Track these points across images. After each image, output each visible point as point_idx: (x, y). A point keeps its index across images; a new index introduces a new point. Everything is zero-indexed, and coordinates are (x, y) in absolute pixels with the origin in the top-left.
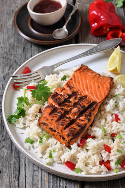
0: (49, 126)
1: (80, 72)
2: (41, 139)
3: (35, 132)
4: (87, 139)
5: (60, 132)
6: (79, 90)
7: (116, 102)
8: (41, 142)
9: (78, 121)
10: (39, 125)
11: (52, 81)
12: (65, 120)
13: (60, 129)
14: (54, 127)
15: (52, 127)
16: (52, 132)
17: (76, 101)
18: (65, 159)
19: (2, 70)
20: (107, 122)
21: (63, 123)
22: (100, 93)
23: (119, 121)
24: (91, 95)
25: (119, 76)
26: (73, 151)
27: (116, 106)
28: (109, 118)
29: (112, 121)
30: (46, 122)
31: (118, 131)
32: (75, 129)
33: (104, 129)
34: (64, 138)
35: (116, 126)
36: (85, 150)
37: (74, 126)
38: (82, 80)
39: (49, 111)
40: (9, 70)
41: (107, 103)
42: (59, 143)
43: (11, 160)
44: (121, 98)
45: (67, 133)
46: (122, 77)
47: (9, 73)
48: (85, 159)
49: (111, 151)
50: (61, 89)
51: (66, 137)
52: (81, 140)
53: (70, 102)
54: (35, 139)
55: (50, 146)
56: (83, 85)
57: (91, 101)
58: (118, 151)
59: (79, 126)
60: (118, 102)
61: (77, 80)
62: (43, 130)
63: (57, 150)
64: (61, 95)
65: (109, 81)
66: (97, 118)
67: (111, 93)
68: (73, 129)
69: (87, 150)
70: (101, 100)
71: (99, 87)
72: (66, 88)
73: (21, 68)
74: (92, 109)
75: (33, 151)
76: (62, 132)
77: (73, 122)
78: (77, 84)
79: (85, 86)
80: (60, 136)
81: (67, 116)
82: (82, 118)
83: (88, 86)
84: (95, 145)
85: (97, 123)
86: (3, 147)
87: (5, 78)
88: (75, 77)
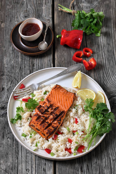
0: (36, 127)
1: (55, 90)
2: (31, 134)
3: (27, 130)
4: (58, 135)
5: (42, 131)
6: (54, 103)
8: (31, 137)
9: (53, 124)
10: (30, 126)
11: (38, 95)
12: (45, 124)
13: (42, 129)
14: (39, 128)
15: (37, 128)
17: (52, 111)
18: (45, 147)
19: (7, 84)
20: (71, 123)
21: (44, 126)
22: (67, 104)
23: (77, 123)
24: (61, 106)
25: (80, 91)
26: (49, 143)
27: (77, 112)
28: (72, 121)
29: (74, 123)
30: (34, 125)
31: (77, 129)
32: (51, 129)
33: (68, 128)
34: (44, 135)
35: (76, 126)
36: (57, 142)
37: (51, 127)
38: (56, 95)
39: (36, 118)
40: (11, 84)
41: (71, 110)
42: (41, 138)
43: (13, 146)
44: (80, 108)
45: (46, 132)
46: (81, 91)
47: (11, 86)
48: (57, 148)
49: (72, 142)
50: (43, 103)
51: (45, 134)
52: (54, 136)
53: (48, 111)
54: (27, 134)
55: (36, 139)
56: (57, 99)
57: (61, 111)
58: (76, 143)
59: (53, 128)
60: (78, 109)
61: (53, 95)
63: (40, 142)
64: (43, 107)
66: (65, 121)
67: (74, 103)
68: (50, 130)
69: (58, 142)
70: (67, 110)
71: (66, 100)
72: (46, 102)
73: (19, 85)
74: (62, 116)
75: (26, 142)
76: (43, 131)
78: (53, 98)
79: (58, 99)
80: (42, 133)
81: (47, 121)
82: (55, 122)
83: (60, 99)
84: (63, 139)
85: (64, 124)
86: (8, 138)
87: (9, 90)
88: (52, 94)
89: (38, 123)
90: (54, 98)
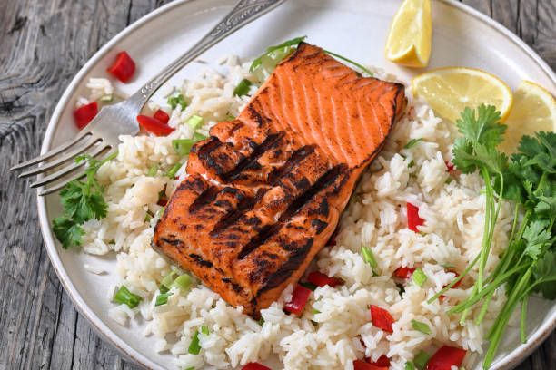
0: (191, 248)
1: (294, 68)
2: (164, 289)
3: (144, 269)
4: (314, 289)
5: (224, 267)
6: (289, 129)
7: (411, 165)
8: (162, 301)
9: (284, 231)
10: (158, 244)
11: (203, 99)
13: (224, 258)
14: (206, 251)
15: (199, 251)
16: (199, 269)
17: (280, 164)
18: (240, 356)
20: (381, 231)
21: (234, 237)
22: (360, 136)
23: (419, 227)
24: (328, 141)
25: (424, 78)
26: (267, 331)
27: (413, 178)
28: (389, 217)
29: (399, 226)
30: (179, 236)
31: (418, 258)
32: (274, 257)
33: (370, 254)
34: (238, 289)
35: (412, 243)
36: (307, 326)
37: (272, 246)
38: (300, 93)
39: (188, 198)
41: (383, 168)
42: (221, 303)
44: (428, 152)
45: (248, 270)
46: (433, 79)
48: (308, 356)
49: (394, 326)
50: (231, 127)
51: (244, 283)
52: (295, 294)
53: (258, 168)
54: (145, 289)
55: (194, 313)
56: (303, 110)
57: (327, 165)
58: (416, 326)
59: (287, 249)
60: (419, 163)
61: (283, 93)
62: (170, 260)
63: (216, 327)
64: (231, 144)
65: (390, 95)
66: (351, 219)
67: (396, 136)
68: (267, 259)
69: (316, 325)
70: (360, 160)
71: (356, 116)
72: (247, 122)
73: (103, 56)
74: (331, 188)
75: (139, 332)
76: (231, 267)
77: (266, 233)
78: (284, 106)
79: (309, 112)
80: (227, 281)
81: (250, 214)
82: (298, 220)
83: (321, 112)
84: (341, 309)
85: (348, 233)
88: (276, 86)
89: (201, 222)
90: (290, 104)
